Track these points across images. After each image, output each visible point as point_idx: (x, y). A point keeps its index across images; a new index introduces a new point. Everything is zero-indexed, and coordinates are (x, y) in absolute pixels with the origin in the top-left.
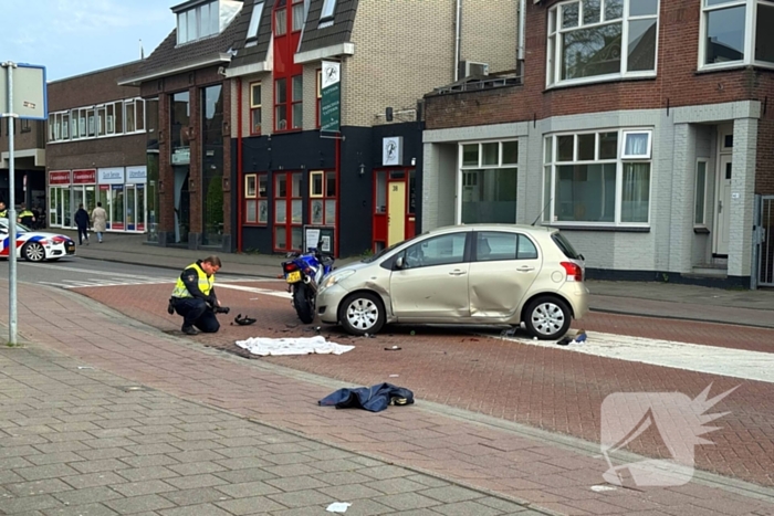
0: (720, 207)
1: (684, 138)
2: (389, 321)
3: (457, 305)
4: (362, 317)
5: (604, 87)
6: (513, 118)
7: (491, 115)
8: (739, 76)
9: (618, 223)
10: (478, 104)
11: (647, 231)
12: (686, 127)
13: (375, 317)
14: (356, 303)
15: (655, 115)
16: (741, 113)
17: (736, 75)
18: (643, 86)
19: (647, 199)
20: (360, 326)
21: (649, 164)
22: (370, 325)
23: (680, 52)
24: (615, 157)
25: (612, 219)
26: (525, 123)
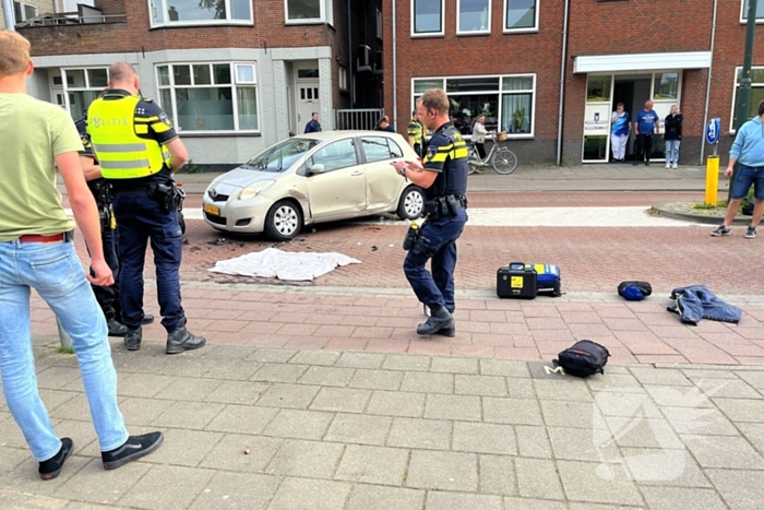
0: (299, 118)
1: (281, 69)
2: (306, 223)
3: (357, 202)
4: (286, 223)
5: (214, 29)
6: (119, 49)
7: (94, 45)
8: (320, 29)
9: (237, 130)
10: (79, 36)
11: (259, 135)
12: (282, 63)
13: (295, 221)
14: (279, 211)
15: (256, 53)
16: (323, 55)
17: (316, 28)
18: (246, 31)
19: (255, 113)
20: (286, 233)
21: (254, 88)
22: (293, 229)
23: (270, 8)
24: (229, 82)
25: (233, 128)
26: (134, 54)
